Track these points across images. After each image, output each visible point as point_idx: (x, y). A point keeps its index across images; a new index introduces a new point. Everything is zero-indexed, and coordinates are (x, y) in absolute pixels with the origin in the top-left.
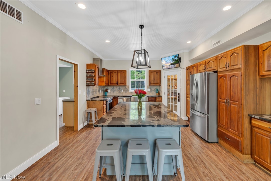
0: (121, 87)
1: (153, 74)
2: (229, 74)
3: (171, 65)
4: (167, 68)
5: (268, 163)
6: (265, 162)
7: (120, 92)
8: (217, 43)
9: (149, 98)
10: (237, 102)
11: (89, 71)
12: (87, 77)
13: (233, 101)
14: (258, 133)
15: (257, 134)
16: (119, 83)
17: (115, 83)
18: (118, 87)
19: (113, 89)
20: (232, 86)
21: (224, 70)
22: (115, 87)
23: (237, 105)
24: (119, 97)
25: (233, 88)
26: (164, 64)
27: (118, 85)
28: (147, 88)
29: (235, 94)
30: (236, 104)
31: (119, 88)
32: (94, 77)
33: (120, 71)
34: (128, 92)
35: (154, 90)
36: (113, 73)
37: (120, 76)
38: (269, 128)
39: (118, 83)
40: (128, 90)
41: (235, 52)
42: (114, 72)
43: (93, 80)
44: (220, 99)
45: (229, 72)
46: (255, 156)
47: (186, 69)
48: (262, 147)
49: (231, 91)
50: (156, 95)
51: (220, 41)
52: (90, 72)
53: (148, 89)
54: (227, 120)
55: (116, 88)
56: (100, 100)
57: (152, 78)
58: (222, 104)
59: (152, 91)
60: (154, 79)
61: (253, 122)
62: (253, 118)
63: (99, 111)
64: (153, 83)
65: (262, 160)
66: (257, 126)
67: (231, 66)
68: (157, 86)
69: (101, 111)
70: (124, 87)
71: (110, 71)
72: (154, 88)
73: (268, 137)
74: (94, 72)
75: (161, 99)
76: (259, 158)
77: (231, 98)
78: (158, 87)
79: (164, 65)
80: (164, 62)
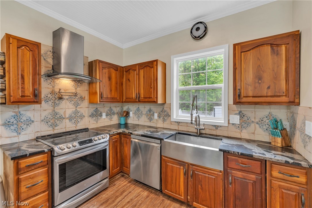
0: (153, 108)
7: (150, 119)
16: (142, 97)
19: (138, 110)
22: (141, 107)
27: (139, 101)
31: (149, 108)
33: (143, 66)
34: (168, 122)
35: (257, 120)
36: (130, 73)
37: (144, 77)
39: (139, 98)
40: (170, 116)
53: (231, 116)
55: (144, 109)
57: (249, 76)
59: (249, 125)
60: (259, 78)
64: (251, 94)
68: (273, 106)
71: (124, 69)
72: (261, 113)
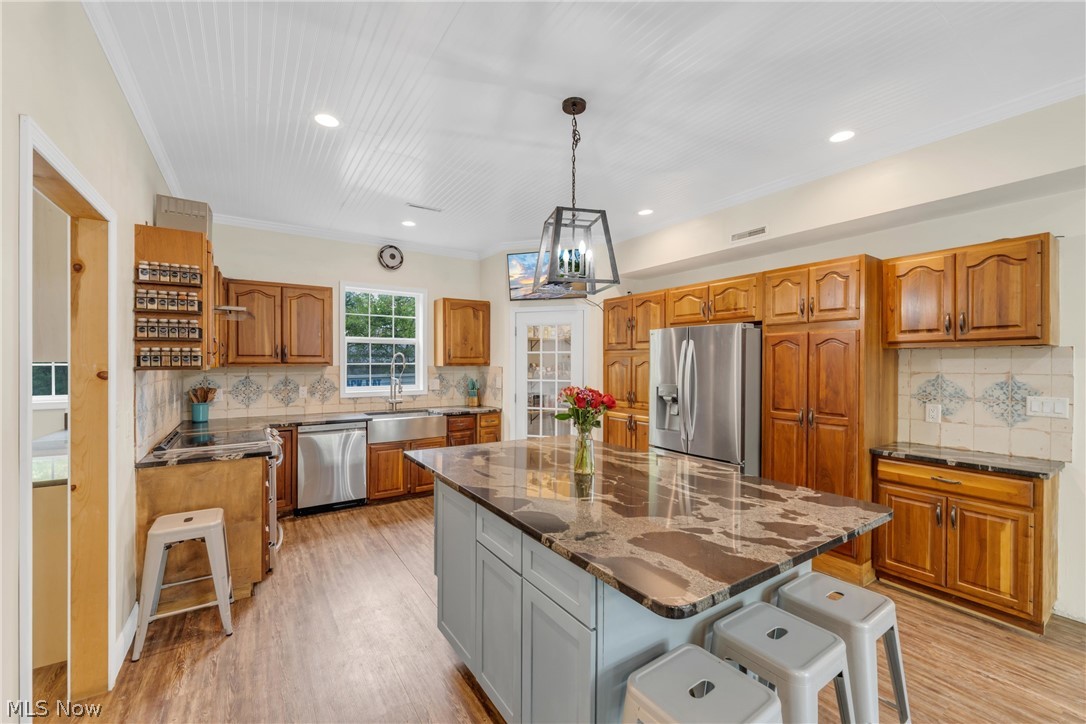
0: (294, 375)
1: (459, 313)
2: (812, 333)
3: (549, 283)
4: (528, 297)
5: (924, 569)
6: (917, 568)
7: (287, 401)
8: (751, 233)
9: (452, 419)
10: (842, 416)
11: (163, 272)
12: (138, 312)
13: (827, 414)
14: (896, 496)
15: (893, 498)
16: (295, 352)
17: (268, 351)
18: (278, 375)
19: (246, 382)
20: (827, 371)
21: (793, 321)
22: (258, 377)
23: (844, 426)
24: (300, 429)
25: (828, 377)
26: (516, 277)
27: (283, 361)
28: (429, 378)
29: (836, 393)
30: (841, 423)
31: (282, 378)
32: (198, 314)
33: (298, 292)
34: (332, 400)
35: (455, 384)
36: (253, 300)
37: (299, 314)
38: (933, 479)
39: (283, 354)
40: (337, 389)
41: (837, 271)
42: (259, 292)
43: (196, 336)
44: (776, 409)
45: (811, 328)
46: (888, 561)
47: (602, 305)
48: (908, 533)
49: (822, 386)
50: (468, 406)
51: (762, 230)
52: (166, 279)
53: (432, 382)
54: (804, 473)
55: (268, 380)
56: (248, 456)
57: (457, 334)
58: (783, 426)
59: (448, 390)
60: (465, 338)
61: (881, 468)
62: (885, 457)
63: (238, 521)
64: (458, 355)
65: (908, 564)
66: (897, 479)
67: (821, 311)
69: (253, 519)
70: (312, 376)
71: (232, 286)
72: (458, 375)
73: (926, 502)
74: (198, 282)
75: (496, 422)
76: (899, 562)
77: (822, 405)
78: (472, 373)
79: (516, 282)
80: (516, 272)
